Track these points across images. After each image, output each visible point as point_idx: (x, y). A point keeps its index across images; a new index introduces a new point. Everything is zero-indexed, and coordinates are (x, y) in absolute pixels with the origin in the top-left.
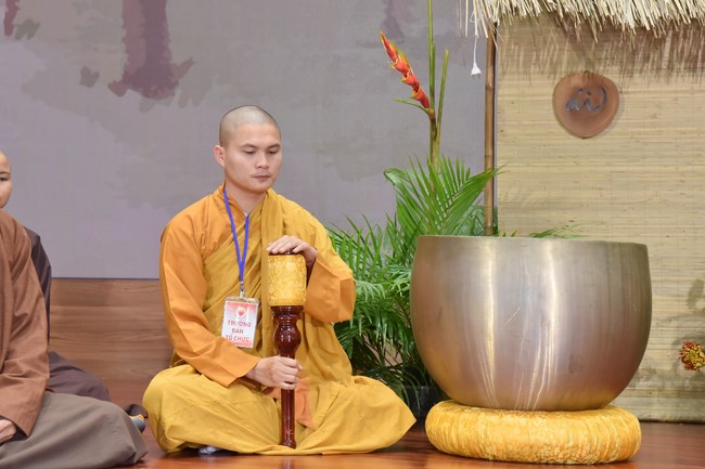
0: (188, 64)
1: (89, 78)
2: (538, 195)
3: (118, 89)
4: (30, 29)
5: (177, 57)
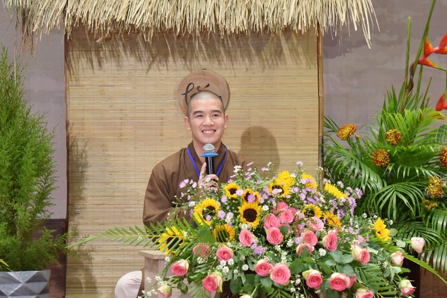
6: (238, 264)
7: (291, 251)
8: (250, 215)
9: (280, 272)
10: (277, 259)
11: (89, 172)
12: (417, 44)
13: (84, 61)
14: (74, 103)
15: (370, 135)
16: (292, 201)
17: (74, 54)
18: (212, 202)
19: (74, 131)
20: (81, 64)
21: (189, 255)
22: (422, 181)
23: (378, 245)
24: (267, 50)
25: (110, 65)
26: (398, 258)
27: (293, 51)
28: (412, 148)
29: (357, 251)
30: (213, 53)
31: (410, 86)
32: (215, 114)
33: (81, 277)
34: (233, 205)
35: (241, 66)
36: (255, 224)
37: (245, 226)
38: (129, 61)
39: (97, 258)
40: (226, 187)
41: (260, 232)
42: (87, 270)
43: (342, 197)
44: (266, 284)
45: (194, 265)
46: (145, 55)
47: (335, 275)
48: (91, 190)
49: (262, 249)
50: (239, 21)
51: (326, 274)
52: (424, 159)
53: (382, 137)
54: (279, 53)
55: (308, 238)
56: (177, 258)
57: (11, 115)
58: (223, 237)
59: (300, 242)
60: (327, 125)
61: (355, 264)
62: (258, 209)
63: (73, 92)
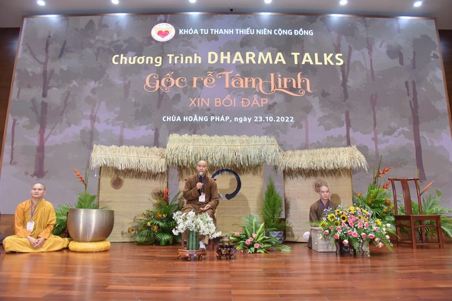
0: (47, 171)
1: (26, 173)
2: (107, 200)
3: (32, 176)
4: (15, 163)
5: (45, 170)
6: (343, 231)
7: (356, 228)
8: (344, 218)
9: (355, 234)
10: (353, 230)
11: (291, 206)
12: (376, 172)
13: (288, 178)
14: (286, 189)
15: (365, 195)
16: (355, 214)
17: (286, 176)
18: (333, 215)
19: (287, 195)
20: (288, 179)
21: (328, 229)
22: (382, 208)
23: (378, 226)
24: (336, 174)
25: (295, 179)
26: (384, 229)
27: (344, 174)
28: (377, 199)
29: (375, 228)
30: (322, 175)
31: (375, 183)
32: (327, 192)
33: (290, 233)
34: (339, 216)
35: (330, 178)
36: (345, 221)
37: (343, 221)
38: (300, 178)
39: (293, 229)
40: (336, 211)
41: (347, 223)
42: (292, 232)
43: (368, 213)
44: (351, 237)
45: (330, 232)
46: (304, 176)
47: (370, 234)
48: (291, 211)
49: (349, 228)
50: (331, 167)
51: (367, 234)
52: (381, 202)
53: (369, 196)
54: (340, 174)
55: (360, 224)
56: (325, 230)
57: (273, 192)
58: (337, 224)
59: (359, 226)
60: (354, 194)
61: (374, 231)
62: (346, 217)
63: (286, 186)
